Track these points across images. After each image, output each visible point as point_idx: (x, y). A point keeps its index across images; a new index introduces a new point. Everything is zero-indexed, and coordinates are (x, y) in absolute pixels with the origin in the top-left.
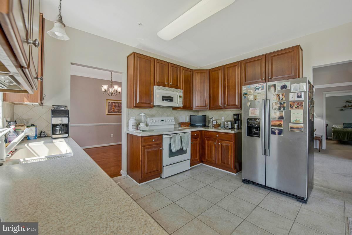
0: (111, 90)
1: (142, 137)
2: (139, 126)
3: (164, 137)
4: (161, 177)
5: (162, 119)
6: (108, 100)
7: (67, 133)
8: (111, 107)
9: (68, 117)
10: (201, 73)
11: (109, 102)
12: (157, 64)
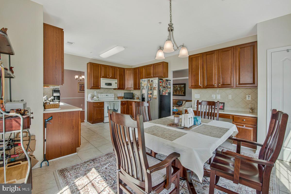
0: (81, 78)
1: (93, 102)
2: (94, 98)
3: (105, 103)
4: (104, 123)
5: (107, 94)
6: (79, 83)
7: (59, 99)
8: (81, 87)
9: (60, 93)
10: (129, 70)
11: (80, 85)
12: (102, 67)
